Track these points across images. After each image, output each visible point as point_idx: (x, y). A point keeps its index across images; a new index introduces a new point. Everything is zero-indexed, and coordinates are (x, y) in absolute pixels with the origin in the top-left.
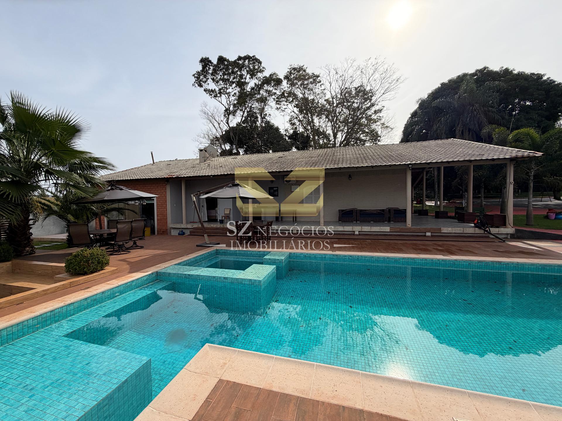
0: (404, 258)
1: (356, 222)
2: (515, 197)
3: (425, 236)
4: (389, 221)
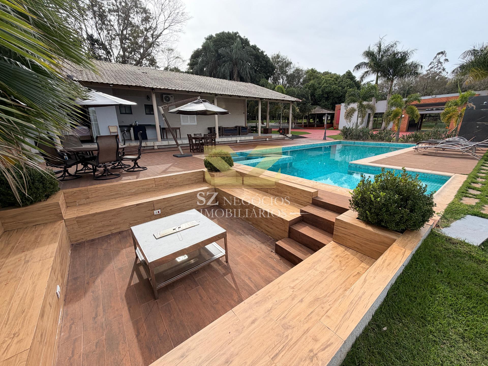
1: (223, 136)
4: (239, 134)
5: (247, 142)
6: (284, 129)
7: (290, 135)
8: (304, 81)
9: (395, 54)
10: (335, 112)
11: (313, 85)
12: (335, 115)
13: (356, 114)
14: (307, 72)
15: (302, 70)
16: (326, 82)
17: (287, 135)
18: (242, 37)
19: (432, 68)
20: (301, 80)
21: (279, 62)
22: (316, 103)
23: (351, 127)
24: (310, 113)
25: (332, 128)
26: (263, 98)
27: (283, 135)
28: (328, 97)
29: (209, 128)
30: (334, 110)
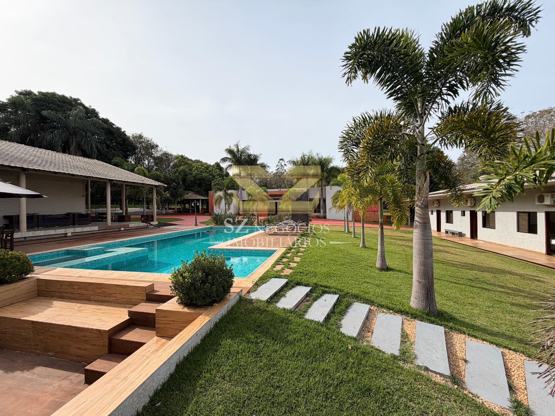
0: (155, 236)
1: (38, 227)
2: (112, 207)
3: (120, 231)
4: (74, 224)
5: (86, 234)
6: (147, 216)
7: (155, 223)
8: (173, 165)
9: (249, 156)
10: (209, 198)
11: (184, 171)
12: (210, 201)
13: (223, 201)
14: (177, 157)
15: (171, 155)
16: (197, 169)
17: (151, 223)
18: (87, 105)
19: (278, 169)
20: (171, 164)
21: (142, 142)
22: (188, 188)
23: (220, 213)
24: (182, 199)
25: (208, 214)
26: (113, 180)
27: (146, 223)
28: (201, 183)
29: (5, 217)
30: (208, 196)
